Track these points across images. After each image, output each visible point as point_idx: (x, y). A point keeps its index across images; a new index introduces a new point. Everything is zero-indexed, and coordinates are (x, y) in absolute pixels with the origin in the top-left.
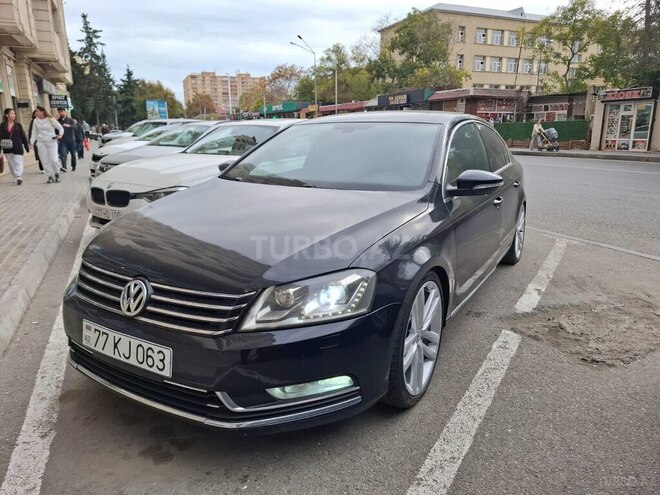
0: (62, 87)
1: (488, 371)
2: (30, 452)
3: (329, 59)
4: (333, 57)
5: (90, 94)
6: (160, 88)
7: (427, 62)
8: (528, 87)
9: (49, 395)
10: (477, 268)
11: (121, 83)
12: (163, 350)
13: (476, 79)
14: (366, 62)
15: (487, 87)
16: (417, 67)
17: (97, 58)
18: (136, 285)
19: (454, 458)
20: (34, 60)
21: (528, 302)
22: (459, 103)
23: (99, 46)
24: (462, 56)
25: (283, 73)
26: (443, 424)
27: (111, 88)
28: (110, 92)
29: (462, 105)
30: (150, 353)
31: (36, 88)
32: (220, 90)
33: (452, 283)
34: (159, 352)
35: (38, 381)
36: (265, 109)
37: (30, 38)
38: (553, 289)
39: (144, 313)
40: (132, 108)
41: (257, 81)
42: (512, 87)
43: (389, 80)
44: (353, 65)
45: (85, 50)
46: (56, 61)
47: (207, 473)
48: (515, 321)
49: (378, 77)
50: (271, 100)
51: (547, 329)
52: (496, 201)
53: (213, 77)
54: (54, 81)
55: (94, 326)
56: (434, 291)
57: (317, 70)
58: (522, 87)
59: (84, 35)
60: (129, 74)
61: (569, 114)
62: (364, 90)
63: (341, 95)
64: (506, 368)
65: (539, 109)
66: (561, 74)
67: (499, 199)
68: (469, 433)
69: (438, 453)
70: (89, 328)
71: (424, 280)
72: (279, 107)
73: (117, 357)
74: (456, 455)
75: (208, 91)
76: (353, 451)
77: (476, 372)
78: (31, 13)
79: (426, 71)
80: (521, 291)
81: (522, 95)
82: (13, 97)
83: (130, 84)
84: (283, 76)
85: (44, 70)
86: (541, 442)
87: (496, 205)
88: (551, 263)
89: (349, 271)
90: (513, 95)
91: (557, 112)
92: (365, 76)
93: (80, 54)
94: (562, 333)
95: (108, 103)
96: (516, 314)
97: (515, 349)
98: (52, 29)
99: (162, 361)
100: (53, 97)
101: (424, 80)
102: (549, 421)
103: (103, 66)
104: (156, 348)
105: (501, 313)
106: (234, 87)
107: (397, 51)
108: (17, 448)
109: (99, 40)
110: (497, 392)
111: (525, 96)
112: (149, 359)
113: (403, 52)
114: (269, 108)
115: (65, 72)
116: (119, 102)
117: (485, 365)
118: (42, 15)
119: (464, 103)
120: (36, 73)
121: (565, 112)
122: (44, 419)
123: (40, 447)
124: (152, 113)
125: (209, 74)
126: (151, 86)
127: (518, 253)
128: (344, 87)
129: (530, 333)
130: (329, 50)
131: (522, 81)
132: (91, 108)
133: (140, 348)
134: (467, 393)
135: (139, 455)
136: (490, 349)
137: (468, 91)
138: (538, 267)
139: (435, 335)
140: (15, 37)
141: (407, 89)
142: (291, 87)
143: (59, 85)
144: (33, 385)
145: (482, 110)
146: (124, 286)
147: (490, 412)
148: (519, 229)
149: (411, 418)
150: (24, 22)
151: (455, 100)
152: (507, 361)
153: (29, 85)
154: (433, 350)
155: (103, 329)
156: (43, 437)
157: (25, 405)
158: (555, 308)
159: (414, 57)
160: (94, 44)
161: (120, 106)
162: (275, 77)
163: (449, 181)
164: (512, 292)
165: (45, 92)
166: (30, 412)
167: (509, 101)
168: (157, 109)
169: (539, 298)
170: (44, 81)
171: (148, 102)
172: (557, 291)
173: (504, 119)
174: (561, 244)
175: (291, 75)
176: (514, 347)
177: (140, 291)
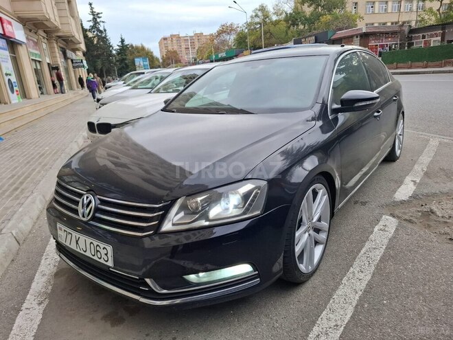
0: (80, 54)
1: (369, 250)
2: (29, 316)
3: (257, 16)
4: (260, 14)
5: (98, 57)
6: (143, 48)
7: (330, 10)
8: (409, 22)
9: (48, 272)
10: (363, 166)
11: (118, 48)
12: (106, 247)
13: (368, 20)
14: (284, 15)
15: (376, 25)
16: (322, 15)
17: (101, 32)
18: (87, 198)
19: (337, 326)
20: (59, 37)
21: (405, 192)
22: (355, 39)
23: (101, 24)
24: (356, 4)
25: (226, 30)
26: (330, 296)
27: (111, 51)
28: (111, 55)
29: (357, 40)
30: (98, 248)
31: (62, 56)
32: (184, 46)
33: (338, 183)
34: (104, 248)
35: (43, 261)
36: (214, 57)
37: (54, 23)
38: (427, 180)
39: (94, 218)
40: (126, 64)
41: (208, 37)
42: (396, 23)
43: (301, 27)
44: (274, 18)
45: (93, 27)
46: (73, 37)
47: (147, 335)
48: (394, 208)
49: (294, 24)
50: (217, 49)
51: (420, 214)
52: (376, 114)
53: (178, 37)
54: (74, 50)
55: (64, 228)
56: (321, 191)
57: (249, 25)
58: (404, 23)
59: (92, 17)
60: (122, 41)
61: (443, 39)
62: (283, 36)
63: (267, 41)
64: (384, 247)
65: (418, 38)
66: (435, 9)
67: (379, 112)
68: (351, 303)
69: (325, 321)
70: (61, 229)
71: (312, 183)
72: (223, 55)
73: (78, 250)
74: (339, 323)
75: (176, 48)
76: (257, 319)
77: (360, 251)
78: (54, 5)
79: (329, 17)
80: (400, 183)
81: (404, 28)
82: (48, 64)
83: (124, 48)
84: (225, 32)
85: (67, 43)
86: (411, 313)
87: (376, 117)
88: (425, 159)
89: (244, 182)
90: (396, 29)
91: (433, 39)
92: (283, 26)
93: (90, 30)
94: (433, 217)
95: (110, 62)
96: (394, 202)
97: (393, 231)
98: (69, 15)
99: (106, 254)
100: (74, 61)
101: (328, 24)
102: (419, 293)
103: (105, 37)
104: (102, 245)
105: (383, 202)
106: (193, 43)
107: (306, 5)
108: (21, 313)
109: (101, 19)
110: (376, 268)
111: (406, 29)
112: (98, 253)
113: (311, 5)
114: (217, 56)
115: (80, 43)
116: (117, 61)
117: (368, 245)
118: (62, 6)
119: (359, 38)
120: (62, 46)
121: (439, 38)
122: (43, 290)
123: (36, 312)
124: (139, 67)
125: (175, 35)
126: (137, 48)
127: (398, 152)
128: (268, 35)
129: (406, 217)
130: (257, 9)
131: (404, 18)
132: (99, 67)
133: (92, 245)
134: (352, 269)
135: (102, 319)
136: (372, 232)
137: (361, 29)
138: (414, 162)
139: (325, 225)
140: (45, 22)
141: (315, 32)
142: (231, 39)
143: (78, 53)
144: (39, 264)
145: (372, 43)
146: (80, 198)
147: (369, 285)
148: (399, 133)
149: (305, 291)
150: (50, 11)
151: (352, 37)
152: (386, 241)
153: (58, 55)
154: (323, 236)
155: (69, 230)
156: (39, 304)
157: (31, 280)
158: (427, 196)
159: (320, 8)
160: (98, 23)
161: (118, 63)
162: (220, 33)
163: (334, 101)
164: (392, 184)
165: (68, 58)
166: (34, 285)
167: (394, 34)
168: (142, 64)
169: (414, 188)
170: (67, 51)
171: (136, 59)
172: (430, 181)
173: (390, 48)
174: (434, 142)
175: (231, 30)
176: (392, 230)
177: (90, 202)
